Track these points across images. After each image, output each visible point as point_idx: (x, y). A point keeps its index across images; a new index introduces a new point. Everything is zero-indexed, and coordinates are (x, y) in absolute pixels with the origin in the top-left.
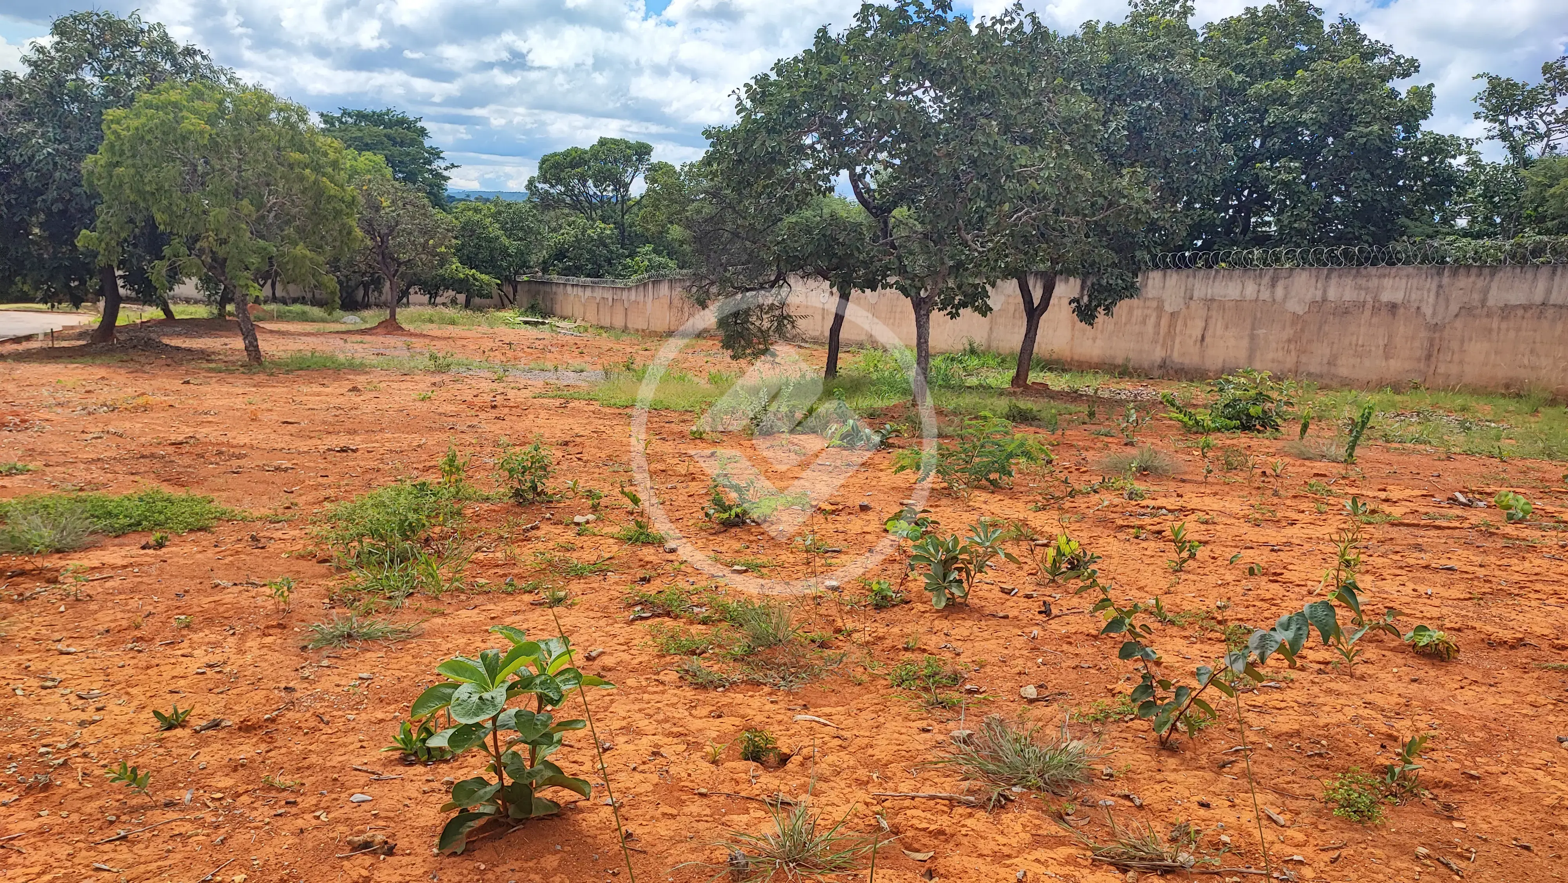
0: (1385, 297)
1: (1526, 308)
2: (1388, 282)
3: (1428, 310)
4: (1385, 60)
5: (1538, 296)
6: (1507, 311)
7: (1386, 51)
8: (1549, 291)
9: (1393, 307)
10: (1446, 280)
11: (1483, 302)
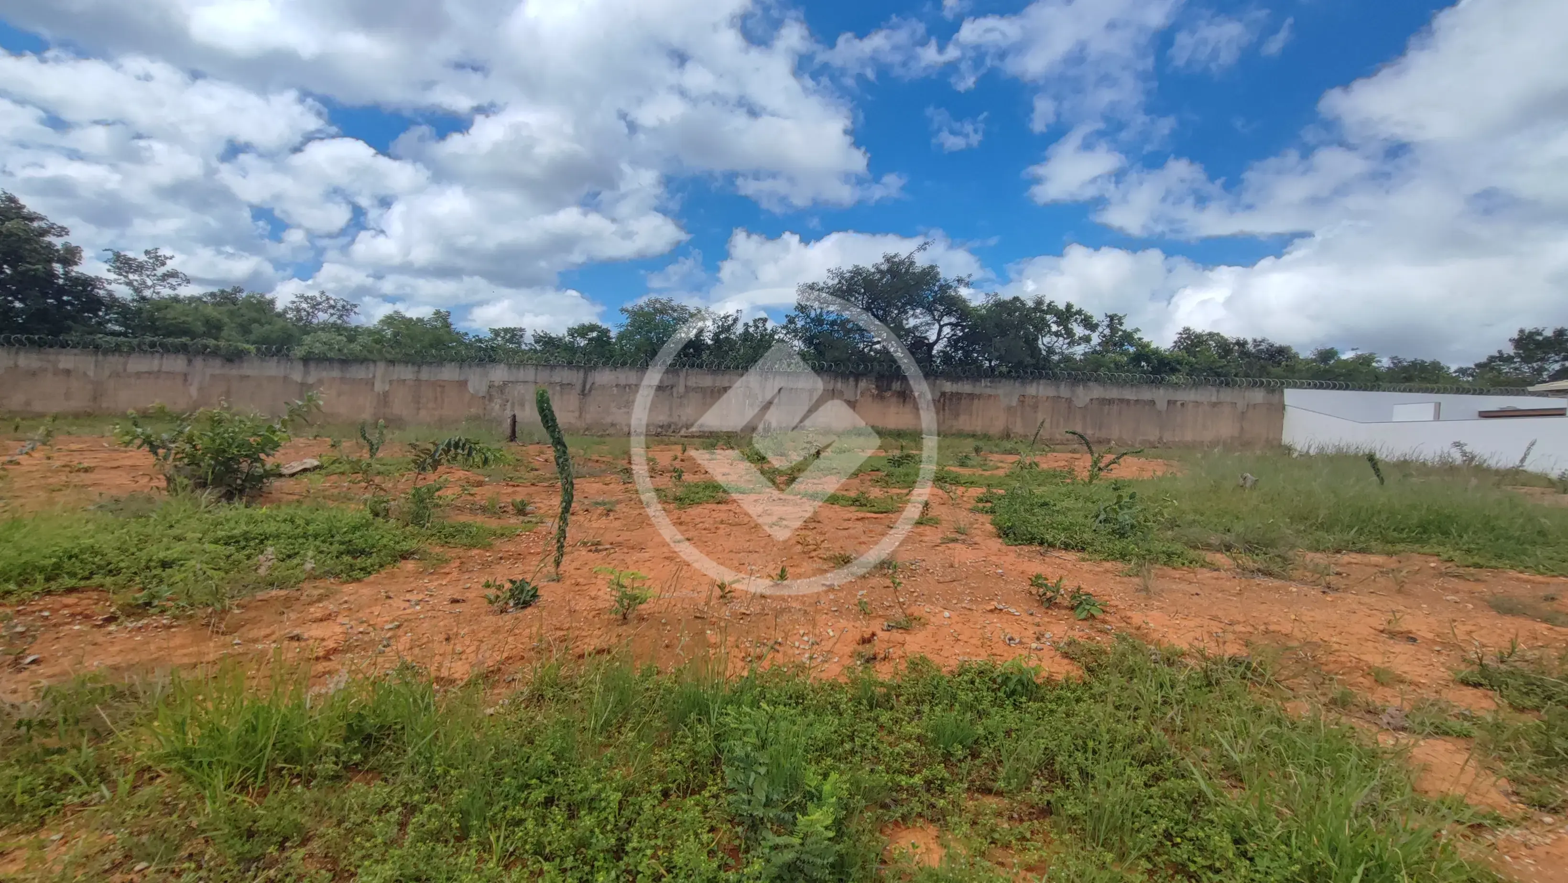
0: (61, 366)
1: (150, 373)
2: (62, 358)
3: (91, 373)
4: (43, 224)
5: (156, 369)
6: (138, 375)
7: (42, 219)
8: (161, 365)
9: (68, 372)
10: (100, 357)
11: (125, 370)
